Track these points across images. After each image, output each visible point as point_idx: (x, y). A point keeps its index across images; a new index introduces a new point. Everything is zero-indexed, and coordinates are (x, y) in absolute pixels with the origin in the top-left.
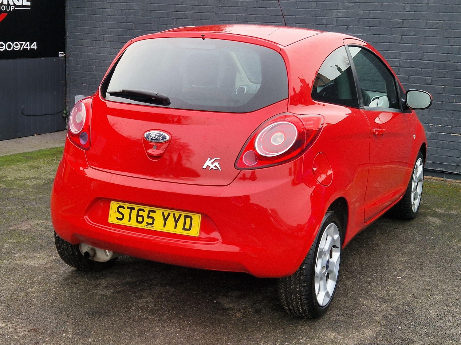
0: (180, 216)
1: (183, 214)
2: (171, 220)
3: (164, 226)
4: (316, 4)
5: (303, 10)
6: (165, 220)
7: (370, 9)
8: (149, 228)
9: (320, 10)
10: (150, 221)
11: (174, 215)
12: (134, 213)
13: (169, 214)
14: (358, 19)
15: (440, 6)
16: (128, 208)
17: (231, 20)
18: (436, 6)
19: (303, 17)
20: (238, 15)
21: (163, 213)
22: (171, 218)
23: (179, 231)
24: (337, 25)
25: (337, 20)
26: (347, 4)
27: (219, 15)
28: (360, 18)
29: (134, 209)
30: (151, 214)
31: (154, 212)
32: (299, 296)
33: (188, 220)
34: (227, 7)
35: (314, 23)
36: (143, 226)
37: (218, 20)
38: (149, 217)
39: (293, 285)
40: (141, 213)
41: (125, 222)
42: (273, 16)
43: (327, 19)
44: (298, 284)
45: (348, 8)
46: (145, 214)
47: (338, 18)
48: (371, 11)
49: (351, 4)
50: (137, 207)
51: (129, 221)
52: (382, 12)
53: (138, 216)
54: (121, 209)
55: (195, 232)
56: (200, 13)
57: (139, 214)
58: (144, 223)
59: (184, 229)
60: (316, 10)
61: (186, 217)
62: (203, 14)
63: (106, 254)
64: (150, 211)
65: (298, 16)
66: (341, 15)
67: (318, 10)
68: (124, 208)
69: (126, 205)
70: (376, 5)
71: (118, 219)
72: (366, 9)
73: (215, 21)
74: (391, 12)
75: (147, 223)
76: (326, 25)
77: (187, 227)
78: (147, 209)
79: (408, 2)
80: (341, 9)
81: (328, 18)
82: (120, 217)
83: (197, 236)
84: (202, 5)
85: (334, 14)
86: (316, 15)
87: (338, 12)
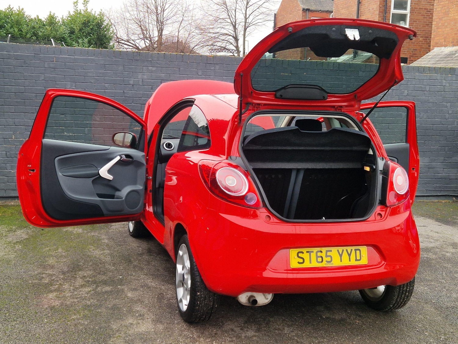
0: (352, 250)
1: (354, 248)
2: (345, 255)
3: (341, 261)
4: (123, 68)
5: (111, 72)
6: (341, 256)
7: (170, 73)
8: (329, 265)
9: (127, 72)
10: (329, 259)
11: (347, 250)
12: (313, 255)
13: (343, 250)
14: (160, 81)
15: (224, 72)
16: (307, 252)
17: (37, 79)
18: (220, 72)
19: (112, 78)
20: (45, 75)
21: (338, 251)
22: (345, 253)
23: (353, 263)
24: (143, 85)
25: (142, 81)
26: (150, 68)
27: (24, 75)
28: (163, 80)
29: (313, 252)
30: (329, 254)
31: (331, 251)
32: (408, 294)
33: (358, 252)
34: (33, 68)
35: (122, 84)
36: (324, 265)
37: (23, 80)
38: (327, 256)
39: (405, 287)
40: (319, 254)
41: (307, 265)
42: (82, 77)
43: (133, 80)
44: (409, 286)
45: (152, 72)
46: (323, 255)
47: (143, 80)
48: (170, 75)
49: (154, 69)
50: (315, 250)
51: (310, 263)
52: (180, 75)
53: (317, 257)
54: (300, 255)
55: (364, 261)
56: (2, 73)
57: (318, 255)
58: (324, 262)
59: (356, 260)
60: (123, 72)
61: (356, 250)
62: (6, 74)
63: (265, 298)
64: (327, 251)
65: (106, 77)
66: (145, 77)
67: (125, 72)
68: (303, 253)
69: (304, 250)
71: (299, 263)
72: (166, 73)
73: (19, 80)
74: (187, 75)
75: (327, 261)
77: (358, 258)
78: (324, 250)
79: (199, 68)
80: (145, 72)
81: (135, 79)
82: (301, 261)
83: (367, 263)
84: (4, 65)
85: (140, 76)
86: (124, 77)
87: (143, 75)
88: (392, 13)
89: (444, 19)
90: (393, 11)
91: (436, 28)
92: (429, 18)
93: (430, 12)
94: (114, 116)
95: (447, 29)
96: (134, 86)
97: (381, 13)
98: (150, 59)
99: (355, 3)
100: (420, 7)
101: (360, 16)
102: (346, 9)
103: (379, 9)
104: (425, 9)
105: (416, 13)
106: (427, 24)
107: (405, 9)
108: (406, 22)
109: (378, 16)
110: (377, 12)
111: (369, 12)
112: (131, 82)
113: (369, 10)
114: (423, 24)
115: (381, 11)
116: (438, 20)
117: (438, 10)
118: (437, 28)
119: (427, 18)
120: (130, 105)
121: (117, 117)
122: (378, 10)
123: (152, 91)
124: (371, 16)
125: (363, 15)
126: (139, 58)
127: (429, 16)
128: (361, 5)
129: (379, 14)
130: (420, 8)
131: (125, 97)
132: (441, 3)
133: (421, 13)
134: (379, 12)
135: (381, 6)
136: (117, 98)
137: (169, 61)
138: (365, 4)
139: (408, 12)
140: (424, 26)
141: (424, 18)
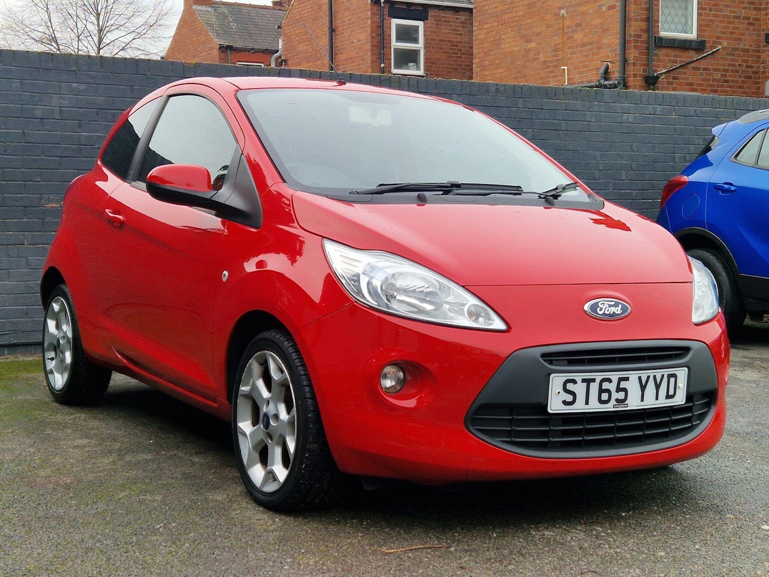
4: (19, 84)
9: (29, 94)
14: (96, 110)
24: (61, 119)
25: (60, 110)
26: (74, 85)
28: (100, 109)
35: (19, 116)
43: (42, 109)
45: (78, 92)
47: (62, 108)
49: (82, 87)
60: (21, 93)
66: (66, 103)
67: (24, 93)
70: (123, 88)
72: (107, 95)
76: (42, 119)
80: (66, 93)
81: (44, 107)
85: (55, 101)
86: (22, 103)
87: (61, 98)
88: (395, 49)
89: (492, 53)
90: (395, 44)
91: (479, 69)
92: (457, 57)
93: (457, 46)
94: (5, 181)
95: (499, 71)
96: (44, 120)
97: (374, 49)
98: (74, 69)
99: (324, 31)
100: (440, 38)
101: (336, 54)
102: (307, 43)
103: (370, 41)
104: (449, 41)
105: (434, 48)
106: (454, 69)
107: (415, 40)
108: (419, 63)
109: (369, 54)
110: (369, 46)
111: (352, 47)
112: (38, 113)
113: (353, 42)
114: (447, 68)
115: (375, 44)
116: (481, 55)
117: (480, 37)
118: (483, 70)
119: (452, 57)
120: (36, 160)
121: (12, 182)
122: (370, 43)
123: (79, 131)
124: (357, 53)
125: (341, 53)
126: (51, 66)
127: (457, 53)
128: (336, 35)
129: (372, 50)
130: (441, 40)
131: (25, 143)
132: (486, 26)
133: (442, 48)
134: (372, 46)
135: (374, 35)
136: (10, 146)
137: (111, 73)
138: (343, 33)
139: (420, 45)
140: (451, 72)
141: (449, 57)
